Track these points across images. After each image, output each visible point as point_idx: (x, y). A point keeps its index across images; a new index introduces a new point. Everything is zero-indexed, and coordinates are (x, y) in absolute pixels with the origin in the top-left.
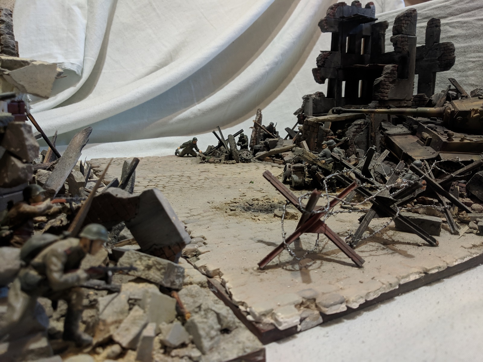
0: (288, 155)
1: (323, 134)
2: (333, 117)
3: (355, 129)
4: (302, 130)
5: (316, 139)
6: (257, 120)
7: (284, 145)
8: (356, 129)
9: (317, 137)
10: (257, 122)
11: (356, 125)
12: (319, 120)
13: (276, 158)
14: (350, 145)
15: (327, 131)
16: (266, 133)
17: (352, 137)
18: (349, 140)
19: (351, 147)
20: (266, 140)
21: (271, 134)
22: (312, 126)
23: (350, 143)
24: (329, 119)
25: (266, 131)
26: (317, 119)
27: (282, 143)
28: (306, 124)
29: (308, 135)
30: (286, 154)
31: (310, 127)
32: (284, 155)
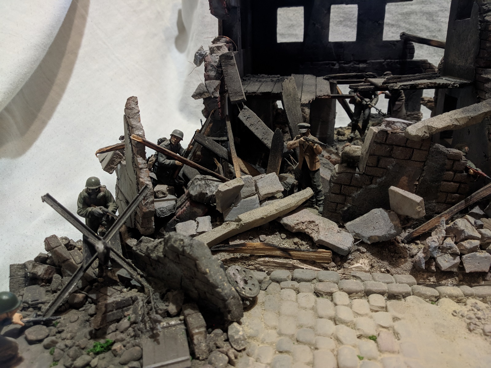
2: (462, 119)
9: (422, 173)
12: (437, 129)
22: (405, 146)
26: (430, 128)
28: (379, 141)
29: (385, 168)
30: (303, 223)
31: (395, 148)
32: (297, 224)
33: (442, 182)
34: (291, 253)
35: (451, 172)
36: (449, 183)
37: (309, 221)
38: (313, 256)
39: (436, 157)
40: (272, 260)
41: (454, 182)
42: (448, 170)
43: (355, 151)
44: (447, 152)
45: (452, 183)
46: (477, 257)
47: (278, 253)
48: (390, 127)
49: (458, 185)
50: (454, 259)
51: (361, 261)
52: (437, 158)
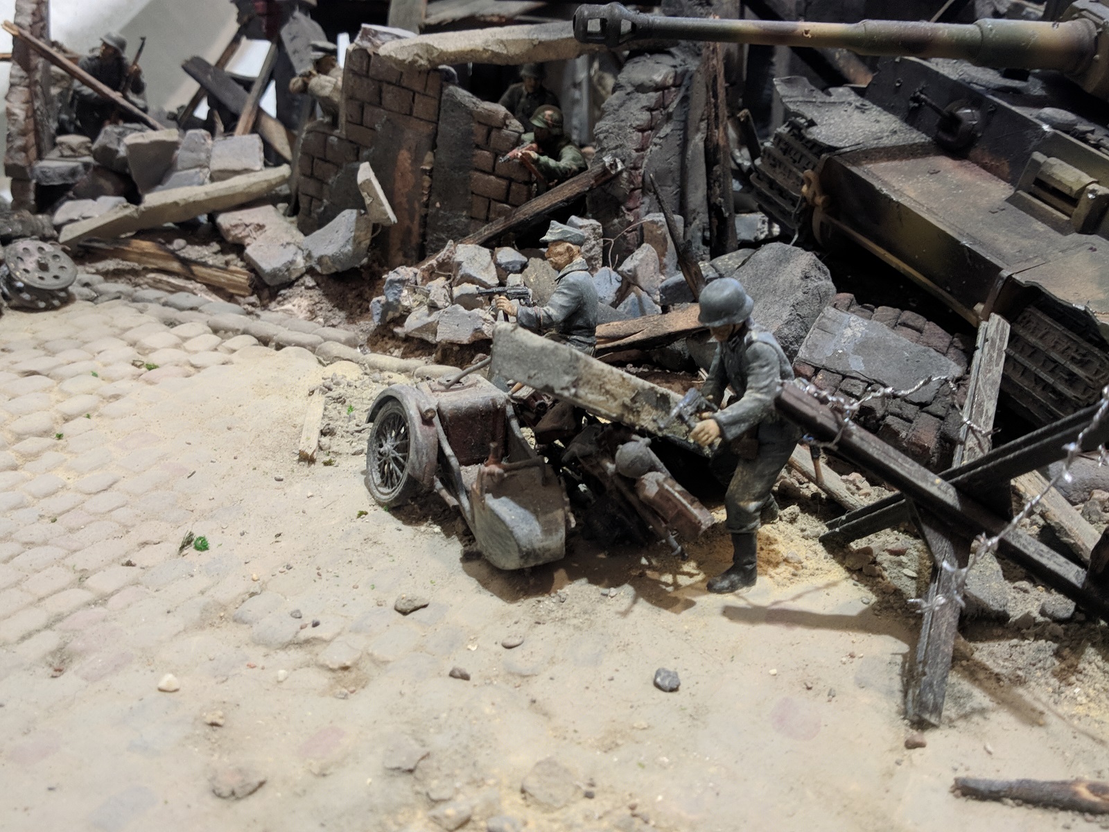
0: (260, 227)
1: (471, 133)
2: (515, 42)
3: (646, 116)
4: (337, 98)
5: (429, 157)
6: (27, 20)
7: (216, 164)
8: (650, 110)
9: (434, 147)
10: (27, 33)
11: (641, 88)
12: (442, 53)
13: (191, 242)
14: (629, 197)
15: (490, 115)
16: (87, 91)
17: (634, 154)
18: (621, 172)
19: (630, 205)
20: (101, 140)
21: (116, 96)
22: (398, 85)
23: (624, 184)
24: (496, 48)
25: (85, 82)
26: (429, 49)
27: (203, 156)
28: (356, 69)
29: (373, 129)
30: (247, 226)
31: (385, 86)
32: (236, 226)
33: (472, 172)
34: (195, 268)
35: (487, 153)
36: (486, 177)
37: (258, 225)
38: (224, 278)
39: (453, 114)
40: (165, 278)
41: (498, 176)
42: (478, 147)
43: (323, 87)
44: (471, 106)
45: (492, 177)
46: (458, 313)
47: (175, 266)
48: (370, 40)
49: (504, 183)
50: (429, 315)
51: (296, 301)
52: (454, 117)
